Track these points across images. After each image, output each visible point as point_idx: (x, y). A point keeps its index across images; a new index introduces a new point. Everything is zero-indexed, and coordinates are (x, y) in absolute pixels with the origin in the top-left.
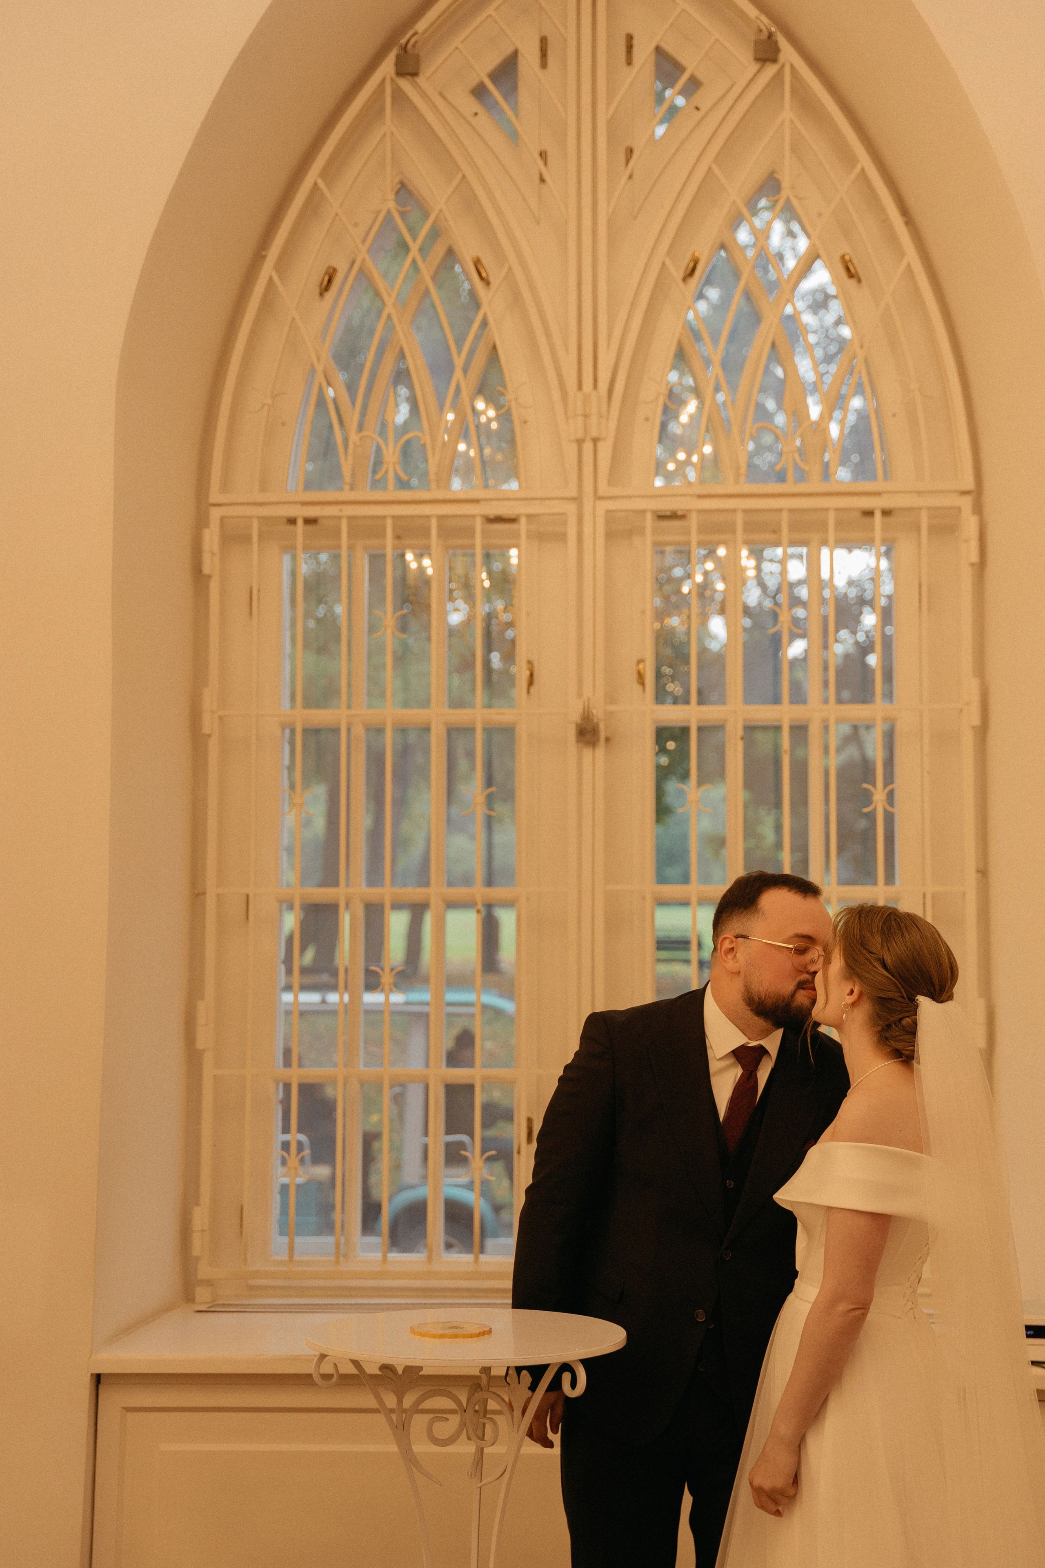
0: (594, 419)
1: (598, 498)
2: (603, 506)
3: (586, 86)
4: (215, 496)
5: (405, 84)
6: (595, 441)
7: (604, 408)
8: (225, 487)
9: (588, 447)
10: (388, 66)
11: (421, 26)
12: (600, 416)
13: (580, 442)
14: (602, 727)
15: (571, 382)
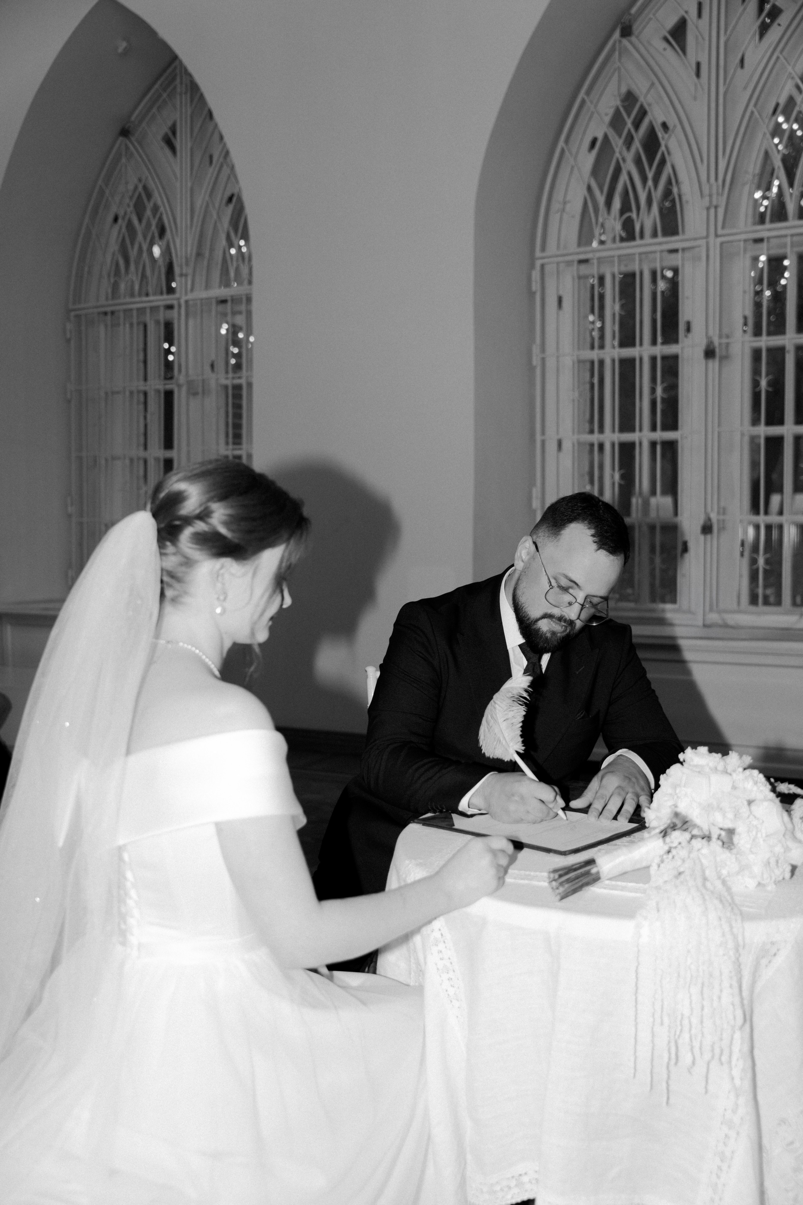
0: (715, 197)
1: (717, 236)
2: (720, 240)
3: (714, 25)
4: (538, 254)
5: (625, 41)
6: (716, 207)
7: (720, 190)
8: (543, 249)
9: (712, 211)
10: (617, 34)
11: (633, 10)
12: (718, 194)
13: (708, 209)
14: (717, 350)
15: (704, 177)
